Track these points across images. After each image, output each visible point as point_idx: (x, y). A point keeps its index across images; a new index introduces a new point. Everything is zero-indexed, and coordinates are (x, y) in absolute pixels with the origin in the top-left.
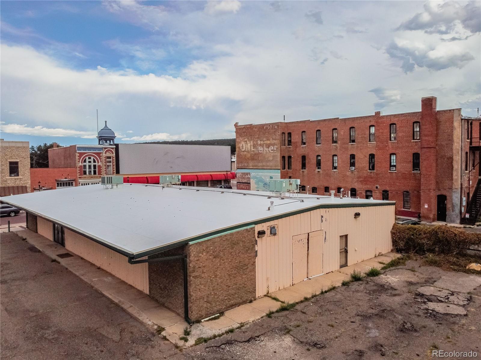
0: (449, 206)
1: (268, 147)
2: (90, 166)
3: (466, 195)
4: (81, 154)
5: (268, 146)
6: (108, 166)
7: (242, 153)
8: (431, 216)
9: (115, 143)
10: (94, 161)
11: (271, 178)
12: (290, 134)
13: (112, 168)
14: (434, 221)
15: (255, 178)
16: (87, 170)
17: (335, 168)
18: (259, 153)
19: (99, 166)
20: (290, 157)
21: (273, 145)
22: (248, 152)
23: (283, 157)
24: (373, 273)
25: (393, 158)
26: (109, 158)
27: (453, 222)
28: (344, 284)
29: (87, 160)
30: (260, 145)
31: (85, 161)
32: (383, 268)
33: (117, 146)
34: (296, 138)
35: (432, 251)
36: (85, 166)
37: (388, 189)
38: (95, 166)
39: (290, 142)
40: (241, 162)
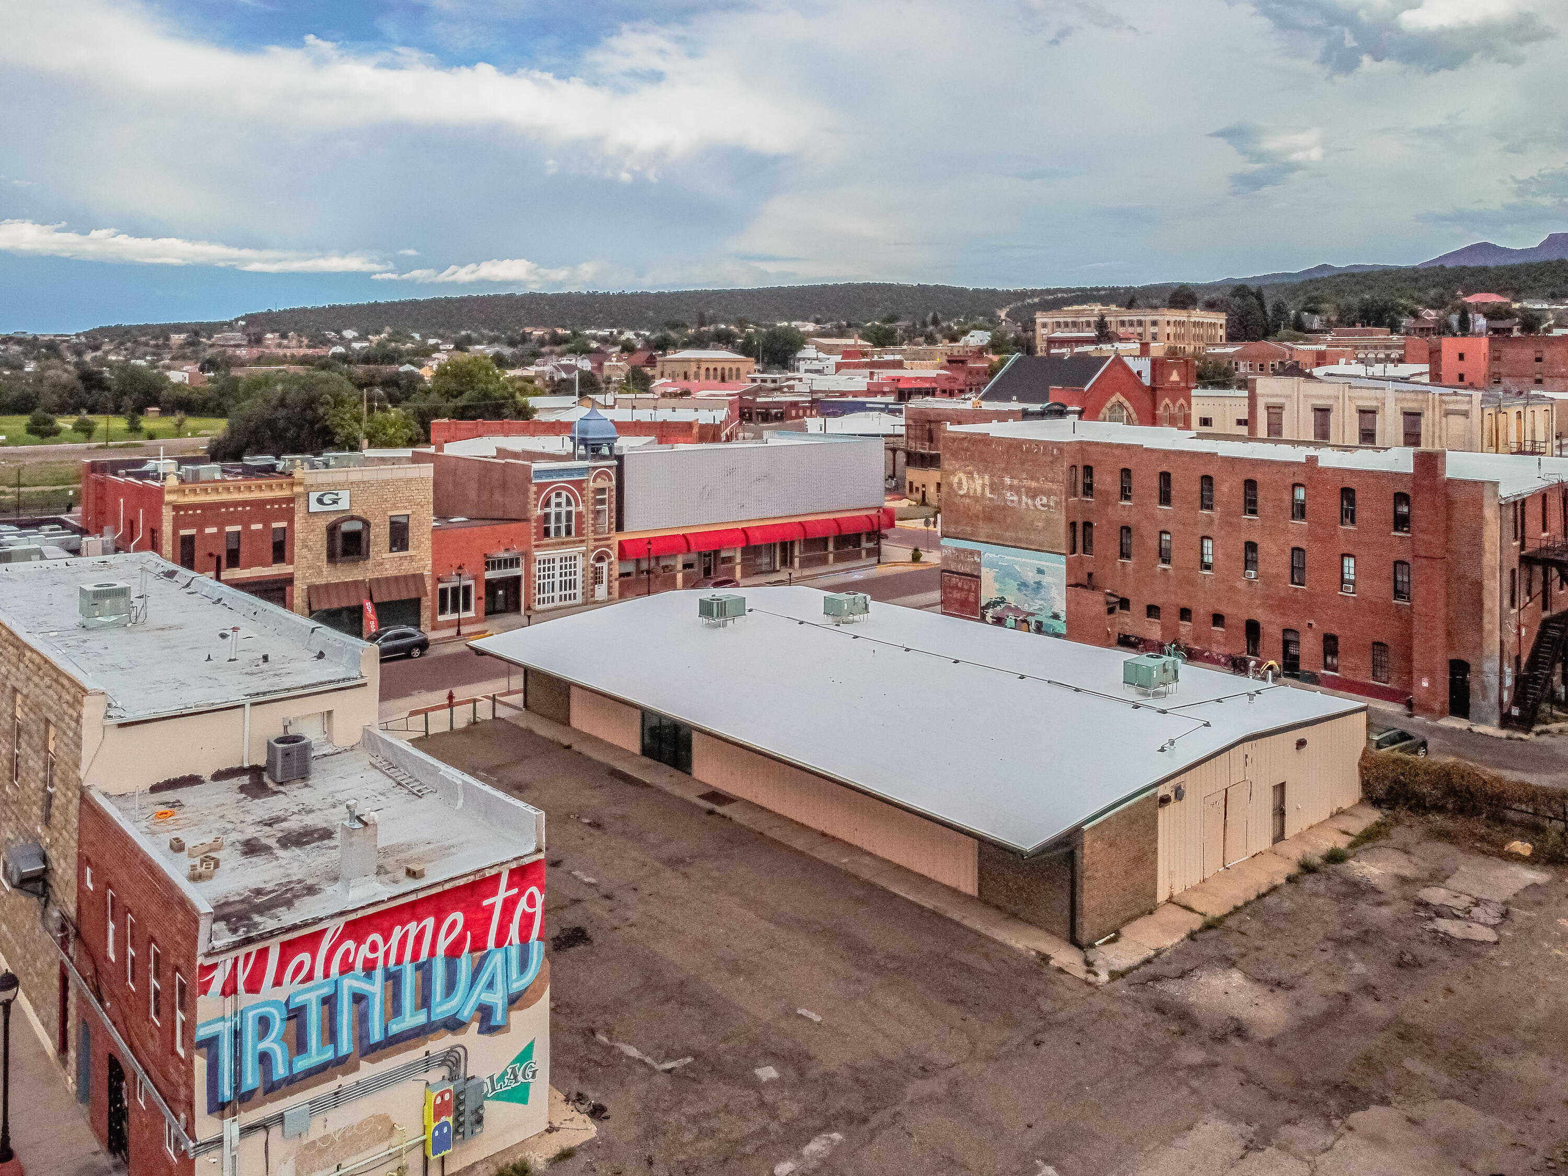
0: (1474, 686)
1: (1034, 498)
2: (558, 516)
3: (1513, 661)
4: (541, 487)
5: (1034, 494)
6: (598, 512)
7: (957, 500)
8: (1437, 706)
9: (616, 452)
10: (569, 503)
11: (1040, 571)
12: (1088, 470)
13: (607, 519)
14: (1442, 715)
15: (992, 565)
16: (552, 526)
17: (1208, 567)
18: (1005, 508)
19: (579, 515)
20: (1088, 525)
21: (1048, 493)
22: (975, 499)
23: (1073, 525)
24: (1335, 857)
25: (1349, 563)
26: (602, 491)
27: (1484, 721)
28: (1290, 880)
29: (554, 500)
30: (1011, 487)
31: (547, 504)
32: (1352, 846)
33: (620, 458)
34: (1106, 481)
35: (1441, 809)
36: (547, 517)
37: (1336, 631)
38: (569, 514)
39: (1088, 489)
40: (957, 523)
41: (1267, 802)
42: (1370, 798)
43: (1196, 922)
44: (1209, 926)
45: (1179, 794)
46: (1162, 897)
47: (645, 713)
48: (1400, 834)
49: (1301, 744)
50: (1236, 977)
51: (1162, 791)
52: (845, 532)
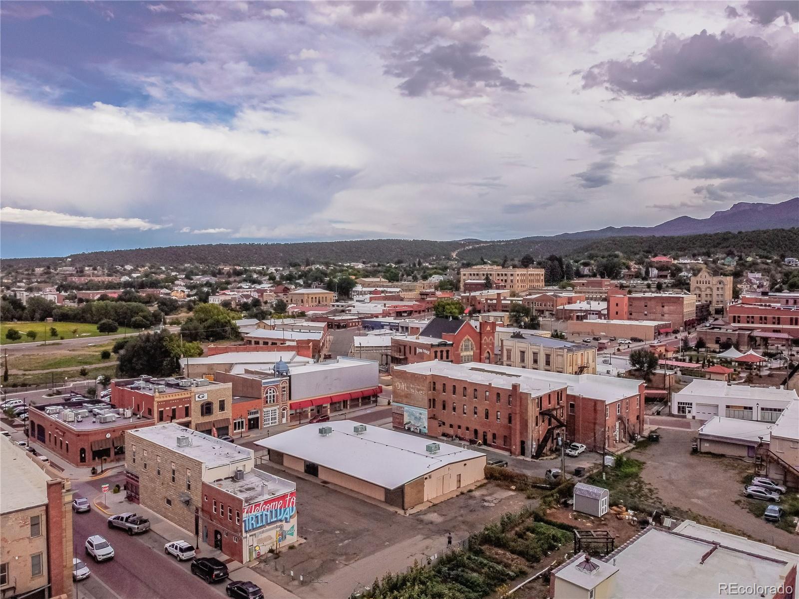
0: (526, 447)
1: (418, 391)
2: (270, 396)
3: (537, 441)
4: (265, 388)
5: (418, 390)
6: (283, 394)
7: (397, 391)
8: (517, 453)
9: (289, 374)
10: (274, 392)
11: (421, 414)
12: (434, 383)
13: (286, 396)
14: (518, 455)
15: (407, 411)
16: (269, 400)
17: (465, 413)
18: (410, 394)
19: (277, 396)
20: (434, 400)
21: (423, 390)
22: (402, 390)
23: (430, 400)
24: (470, 491)
25: (499, 413)
26: (284, 387)
27: (527, 457)
28: (457, 496)
29: (269, 392)
30: (412, 388)
31: (267, 393)
32: (476, 488)
33: (290, 376)
34: (439, 387)
36: (267, 397)
37: (495, 432)
38: (274, 396)
39: (434, 389)
40: (397, 398)
41: (455, 479)
42: (487, 478)
43: (431, 504)
44: (434, 505)
45: (430, 477)
46: (425, 500)
47: (305, 461)
48: (489, 486)
49: (465, 465)
50: (436, 514)
51: (425, 476)
52: (365, 396)
